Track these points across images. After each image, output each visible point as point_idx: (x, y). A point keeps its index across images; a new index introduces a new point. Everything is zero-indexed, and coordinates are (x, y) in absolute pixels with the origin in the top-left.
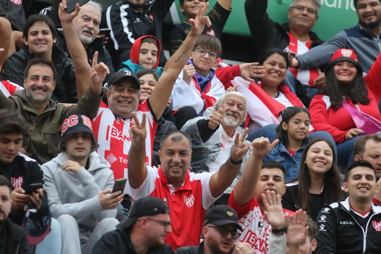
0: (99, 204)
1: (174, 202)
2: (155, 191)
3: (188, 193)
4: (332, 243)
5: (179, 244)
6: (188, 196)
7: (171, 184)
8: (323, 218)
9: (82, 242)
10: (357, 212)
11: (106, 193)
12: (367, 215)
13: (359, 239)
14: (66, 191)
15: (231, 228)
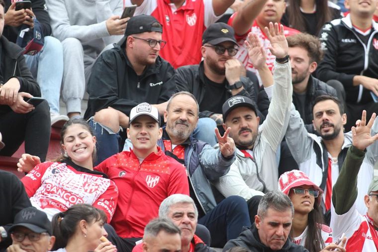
0: (106, 30)
1: (175, 21)
2: (157, 9)
3: (191, 12)
4: (332, 62)
5: (178, 64)
6: (190, 15)
7: (172, 3)
8: (324, 36)
9: (86, 63)
10: (358, 29)
11: (115, 19)
12: (368, 32)
13: (361, 55)
14: (76, 13)
15: (227, 46)
